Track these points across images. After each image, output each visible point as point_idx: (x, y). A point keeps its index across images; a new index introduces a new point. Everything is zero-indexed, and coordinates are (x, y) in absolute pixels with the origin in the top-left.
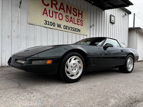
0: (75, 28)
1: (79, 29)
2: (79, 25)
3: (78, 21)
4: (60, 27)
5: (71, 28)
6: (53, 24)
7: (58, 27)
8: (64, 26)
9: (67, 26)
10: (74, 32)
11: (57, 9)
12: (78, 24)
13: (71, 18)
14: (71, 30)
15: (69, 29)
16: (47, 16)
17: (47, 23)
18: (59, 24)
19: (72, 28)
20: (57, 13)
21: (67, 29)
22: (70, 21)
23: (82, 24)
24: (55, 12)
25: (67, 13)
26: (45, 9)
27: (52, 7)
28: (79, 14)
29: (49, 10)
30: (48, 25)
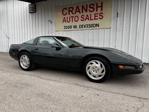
0: (92, 24)
1: (97, 24)
2: (98, 19)
3: (96, 15)
4: (76, 28)
5: (86, 25)
6: (70, 27)
7: (74, 28)
8: (80, 25)
9: (82, 25)
10: (91, 28)
11: (73, 14)
12: (95, 19)
13: (87, 15)
14: (87, 27)
15: (85, 27)
16: (66, 22)
17: (66, 27)
18: (75, 26)
19: (88, 25)
20: (74, 17)
21: (82, 28)
22: (86, 19)
23: (101, 17)
24: (71, 17)
25: (82, 12)
26: (64, 18)
27: (69, 14)
28: (97, 7)
29: (67, 17)
30: (67, 28)
